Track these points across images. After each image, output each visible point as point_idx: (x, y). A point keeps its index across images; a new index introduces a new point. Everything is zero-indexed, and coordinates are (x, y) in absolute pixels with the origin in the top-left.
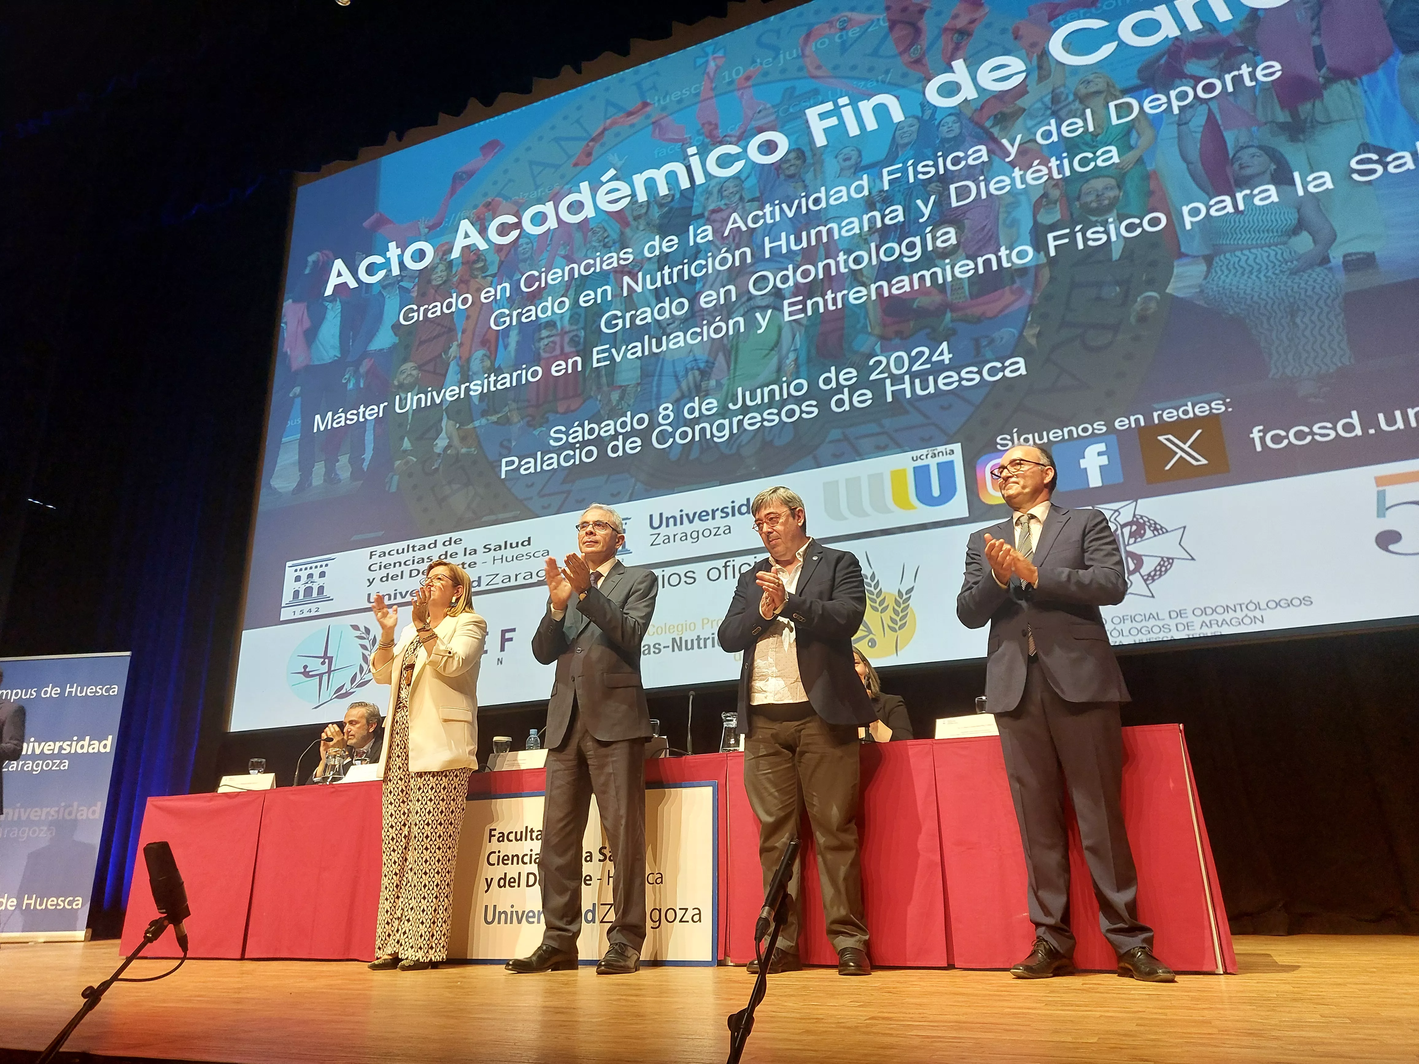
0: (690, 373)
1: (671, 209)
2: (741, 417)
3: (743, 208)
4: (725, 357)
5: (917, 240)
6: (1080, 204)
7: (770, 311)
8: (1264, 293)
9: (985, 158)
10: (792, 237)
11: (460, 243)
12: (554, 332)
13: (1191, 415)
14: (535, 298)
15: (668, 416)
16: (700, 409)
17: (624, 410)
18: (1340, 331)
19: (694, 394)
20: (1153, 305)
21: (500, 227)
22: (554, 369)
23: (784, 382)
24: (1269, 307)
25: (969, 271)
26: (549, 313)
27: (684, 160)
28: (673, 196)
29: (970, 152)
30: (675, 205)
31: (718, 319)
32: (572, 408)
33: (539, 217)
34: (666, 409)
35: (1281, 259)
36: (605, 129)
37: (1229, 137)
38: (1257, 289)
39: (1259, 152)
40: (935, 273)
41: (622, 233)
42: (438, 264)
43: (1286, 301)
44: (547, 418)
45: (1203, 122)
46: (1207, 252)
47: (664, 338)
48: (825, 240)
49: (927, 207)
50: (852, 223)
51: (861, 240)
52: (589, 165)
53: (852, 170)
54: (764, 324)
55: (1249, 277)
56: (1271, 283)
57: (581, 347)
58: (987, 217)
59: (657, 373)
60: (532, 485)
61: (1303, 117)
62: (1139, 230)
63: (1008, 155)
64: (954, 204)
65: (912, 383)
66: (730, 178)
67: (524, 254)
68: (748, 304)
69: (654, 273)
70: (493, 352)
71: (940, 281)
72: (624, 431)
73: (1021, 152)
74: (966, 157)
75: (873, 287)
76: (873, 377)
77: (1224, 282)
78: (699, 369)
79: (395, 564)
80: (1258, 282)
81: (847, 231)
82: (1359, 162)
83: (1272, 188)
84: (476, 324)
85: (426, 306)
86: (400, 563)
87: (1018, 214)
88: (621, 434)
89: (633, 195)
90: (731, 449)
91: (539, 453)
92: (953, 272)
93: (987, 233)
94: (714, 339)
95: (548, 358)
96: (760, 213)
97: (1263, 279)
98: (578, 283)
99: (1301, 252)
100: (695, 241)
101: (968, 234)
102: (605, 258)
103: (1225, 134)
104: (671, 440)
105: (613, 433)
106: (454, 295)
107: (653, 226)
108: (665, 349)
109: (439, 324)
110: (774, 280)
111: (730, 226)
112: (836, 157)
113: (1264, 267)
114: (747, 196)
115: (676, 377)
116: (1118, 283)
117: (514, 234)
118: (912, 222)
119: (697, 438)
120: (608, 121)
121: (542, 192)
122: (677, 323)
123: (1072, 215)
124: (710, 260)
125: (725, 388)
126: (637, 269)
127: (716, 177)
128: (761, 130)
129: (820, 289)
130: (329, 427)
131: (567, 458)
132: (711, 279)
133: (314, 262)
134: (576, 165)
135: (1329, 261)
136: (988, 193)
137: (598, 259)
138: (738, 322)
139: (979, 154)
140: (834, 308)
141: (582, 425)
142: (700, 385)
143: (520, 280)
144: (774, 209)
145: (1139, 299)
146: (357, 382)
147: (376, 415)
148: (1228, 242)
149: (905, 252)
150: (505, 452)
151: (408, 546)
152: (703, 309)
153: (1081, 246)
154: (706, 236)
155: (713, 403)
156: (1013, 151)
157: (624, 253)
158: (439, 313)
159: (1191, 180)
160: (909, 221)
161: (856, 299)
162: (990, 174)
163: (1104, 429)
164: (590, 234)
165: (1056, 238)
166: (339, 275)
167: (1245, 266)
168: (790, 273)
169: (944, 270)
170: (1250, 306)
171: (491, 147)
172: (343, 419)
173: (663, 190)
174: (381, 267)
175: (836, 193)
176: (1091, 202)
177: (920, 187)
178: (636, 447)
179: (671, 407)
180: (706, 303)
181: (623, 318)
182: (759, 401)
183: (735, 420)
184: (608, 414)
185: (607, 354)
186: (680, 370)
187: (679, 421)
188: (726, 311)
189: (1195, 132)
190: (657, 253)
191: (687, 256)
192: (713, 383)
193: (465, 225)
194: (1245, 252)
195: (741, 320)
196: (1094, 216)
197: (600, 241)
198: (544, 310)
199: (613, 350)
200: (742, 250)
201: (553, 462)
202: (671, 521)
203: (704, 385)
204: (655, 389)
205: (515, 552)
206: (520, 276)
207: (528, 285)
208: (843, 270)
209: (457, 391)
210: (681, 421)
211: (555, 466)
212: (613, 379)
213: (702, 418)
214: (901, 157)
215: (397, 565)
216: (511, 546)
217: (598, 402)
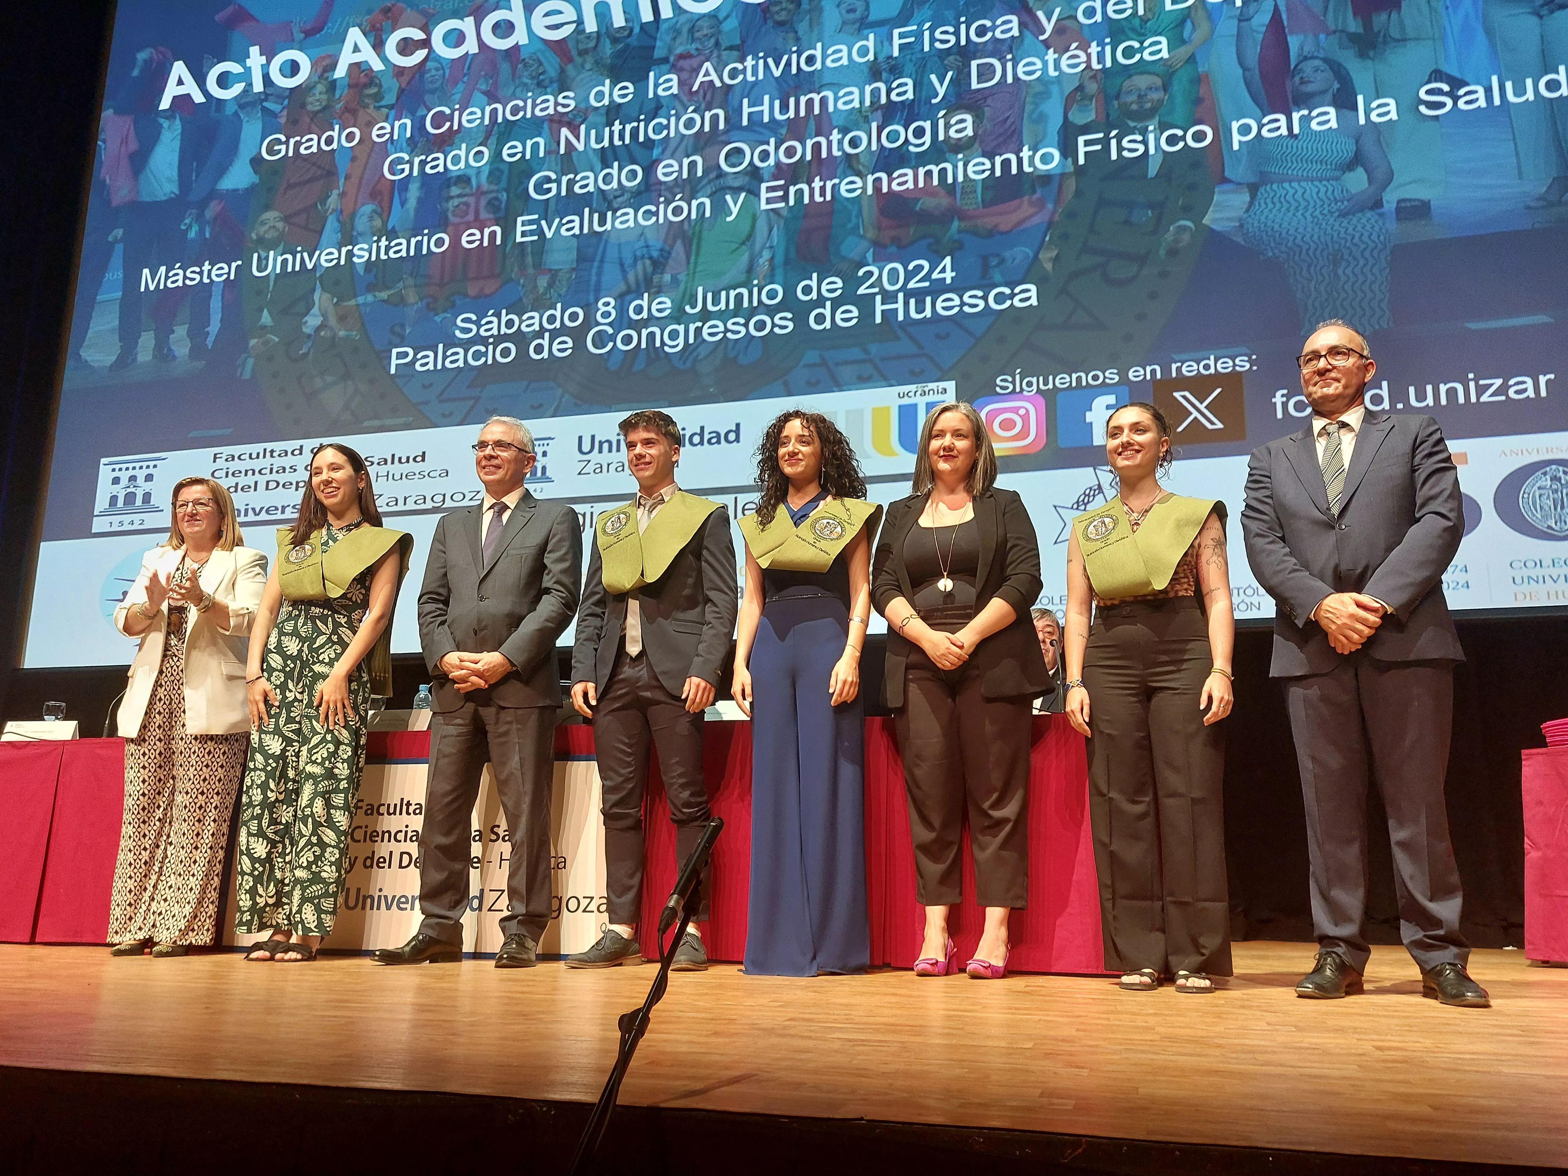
0: (639, 262)
1: (627, 46)
2: (699, 324)
3: (719, 56)
5: (927, 125)
7: (743, 195)
8: (1308, 235)
10: (777, 103)
11: (346, 58)
12: (468, 190)
13: (1212, 371)
14: (444, 142)
16: (649, 309)
17: (553, 300)
18: (1383, 287)
19: (643, 289)
20: (1186, 237)
21: (402, 43)
22: (464, 239)
24: (1311, 253)
25: (984, 171)
26: (462, 165)
28: (631, 30)
29: (999, 22)
30: (633, 41)
31: (679, 196)
32: (487, 291)
33: (455, 35)
34: (607, 304)
37: (1294, 42)
39: (1323, 66)
41: (562, 71)
42: (316, 83)
45: (1267, 21)
46: (1253, 180)
47: (609, 214)
48: (817, 111)
49: (942, 85)
50: (851, 93)
51: (860, 118)
53: (857, 26)
54: (735, 210)
55: (1294, 215)
57: (501, 214)
59: (598, 258)
60: (431, 385)
61: (1376, 29)
62: (1181, 145)
63: (1043, 32)
64: (975, 85)
65: (906, 304)
66: (704, 15)
67: (431, 82)
69: (601, 127)
71: (950, 180)
72: (552, 327)
73: (1059, 30)
74: (994, 28)
75: (870, 178)
76: (861, 291)
78: (651, 258)
79: (247, 471)
81: (845, 103)
82: (1428, 92)
83: (1332, 110)
84: (365, 168)
86: (254, 471)
87: (1047, 107)
88: (547, 330)
89: (580, 22)
90: (684, 363)
91: (441, 346)
92: (965, 170)
94: (671, 222)
95: (458, 224)
96: (740, 66)
97: (1309, 219)
98: (502, 129)
99: (1353, 192)
100: (655, 93)
101: (987, 125)
103: (1289, 39)
104: (611, 344)
105: (537, 329)
106: (337, 127)
107: (604, 66)
108: (609, 229)
109: (314, 164)
110: (750, 156)
111: (700, 78)
112: (838, 6)
113: (1312, 204)
114: (725, 43)
115: (622, 265)
116: (1151, 206)
117: (420, 55)
118: (923, 102)
119: (643, 345)
121: (459, 4)
122: (627, 196)
123: (1108, 115)
124: (673, 119)
125: (682, 286)
126: (580, 120)
127: (686, 12)
129: (806, 173)
131: (477, 355)
132: (672, 145)
135: (1382, 206)
137: (529, 102)
140: (822, 199)
141: (498, 315)
142: (652, 278)
143: (424, 118)
144: (757, 64)
149: (911, 139)
150: (396, 340)
151: (265, 449)
152: (661, 183)
153: (1114, 156)
154: (670, 88)
155: (666, 302)
156: (1049, 28)
157: (564, 98)
159: (1245, 91)
160: (920, 101)
161: (849, 191)
163: (1117, 378)
164: (520, 66)
165: (1087, 143)
166: (180, 82)
167: (1292, 202)
168: (771, 148)
169: (955, 167)
170: (1290, 248)
172: (180, 277)
173: (619, 21)
174: (239, 78)
175: (834, 52)
176: (1131, 103)
177: (936, 59)
178: (566, 349)
179: (613, 302)
180: (665, 175)
181: (558, 182)
183: (692, 327)
184: (532, 305)
185: (535, 227)
186: (628, 257)
187: (622, 321)
188: (689, 187)
189: (1258, 32)
190: (606, 102)
191: (644, 110)
193: (355, 35)
194: (1293, 184)
195: (707, 202)
196: (1133, 120)
197: (533, 78)
198: (456, 160)
199: (543, 223)
200: (714, 111)
201: (458, 358)
202: (606, 446)
203: (656, 279)
204: (594, 278)
205: (405, 468)
206: (425, 112)
207: (436, 125)
208: (836, 153)
209: (336, 255)
210: (625, 320)
211: (461, 364)
212: (541, 259)
213: (651, 320)
214: (917, 16)
215: (250, 473)
216: (400, 461)
217: (520, 288)
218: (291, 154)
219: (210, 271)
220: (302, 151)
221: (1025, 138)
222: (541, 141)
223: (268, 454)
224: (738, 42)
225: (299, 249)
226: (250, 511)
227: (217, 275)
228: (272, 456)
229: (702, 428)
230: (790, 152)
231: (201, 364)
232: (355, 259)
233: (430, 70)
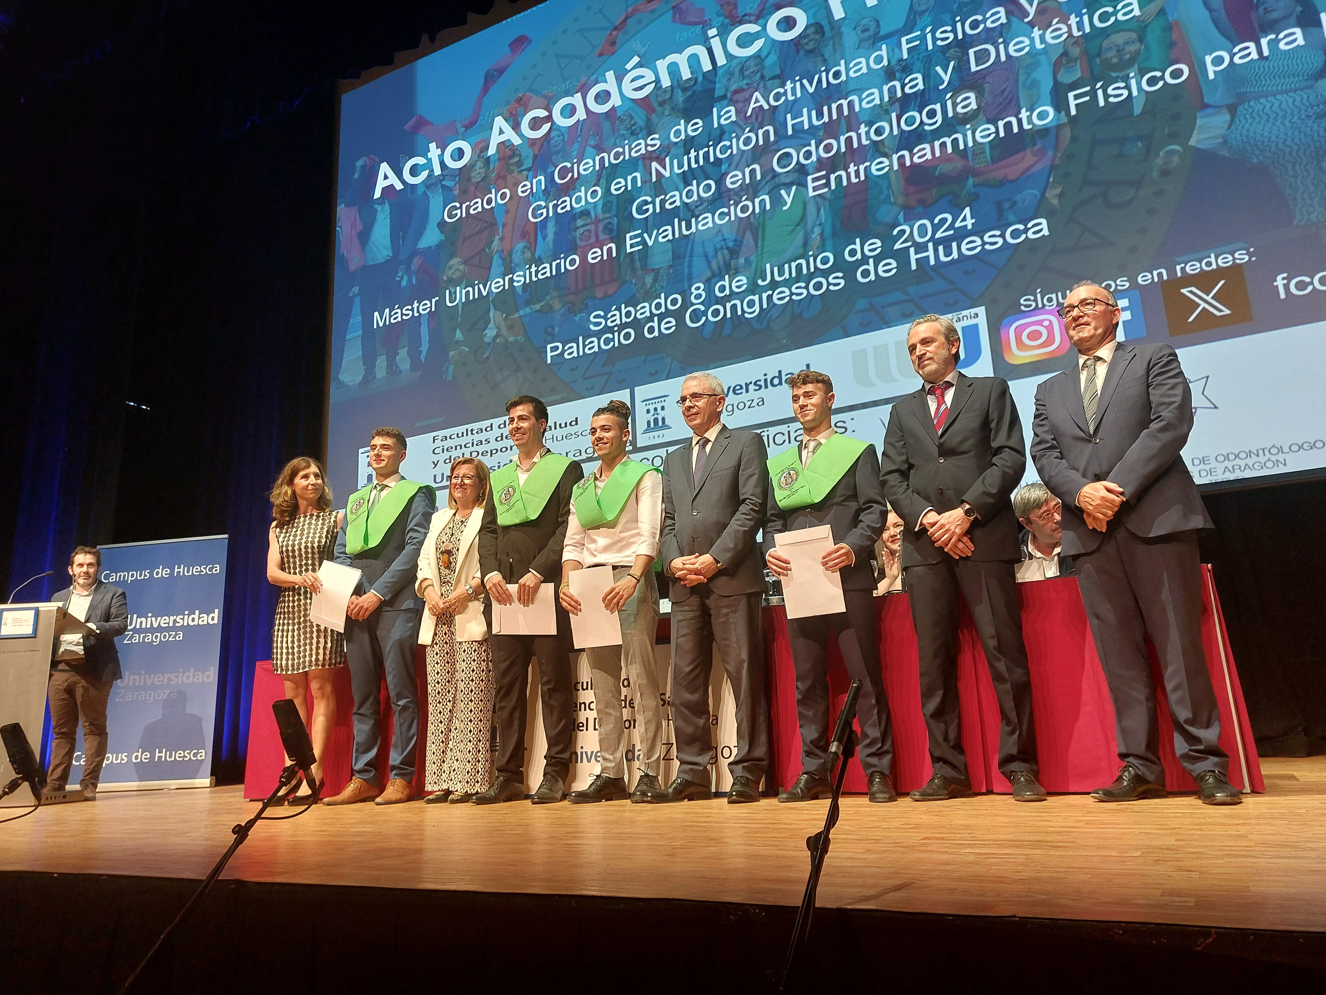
0: (719, 253)
1: (695, 92)
2: (770, 292)
3: (765, 86)
4: (753, 235)
5: (938, 107)
6: (1101, 60)
7: (794, 188)
8: (1289, 139)
9: (1004, 20)
10: (814, 113)
11: (495, 140)
12: (589, 221)
13: (1214, 266)
14: (569, 189)
15: (700, 295)
16: (730, 287)
17: (658, 292)
19: (724, 272)
20: (1175, 159)
21: (533, 122)
22: (590, 256)
23: (811, 256)
26: (583, 203)
27: (705, 42)
28: (696, 79)
29: (988, 15)
30: (698, 87)
31: (744, 198)
32: (610, 292)
33: (569, 109)
34: (698, 288)
35: (1307, 104)
36: (627, 18)
38: (1282, 136)
40: (956, 140)
41: (648, 120)
42: (476, 161)
43: (1312, 146)
44: (587, 304)
46: (1230, 101)
47: (693, 220)
48: (846, 113)
49: (946, 73)
50: (872, 94)
51: (881, 112)
52: (613, 54)
53: (871, 41)
54: (789, 201)
55: (1273, 124)
56: (1296, 129)
57: (614, 234)
58: (1007, 79)
59: (688, 255)
60: (577, 368)
62: (1161, 83)
63: (1027, 14)
65: (936, 250)
66: (750, 57)
67: (556, 146)
68: (773, 182)
69: (681, 157)
70: (533, 244)
72: (659, 312)
73: (1041, 10)
74: (985, 20)
75: (895, 157)
76: (897, 246)
77: (1248, 130)
78: (728, 248)
79: (456, 447)
80: (1282, 129)
81: (868, 103)
84: (516, 216)
85: (468, 203)
86: (461, 446)
87: (1037, 74)
88: (656, 315)
89: (657, 81)
90: (761, 324)
91: (581, 338)
93: (1007, 97)
94: (741, 218)
96: (782, 90)
97: (1288, 125)
98: (609, 171)
100: (719, 123)
101: (988, 97)
102: (633, 146)
104: (704, 318)
105: (649, 315)
106: (493, 191)
107: (678, 110)
108: (694, 231)
109: (480, 220)
110: (797, 156)
111: (752, 106)
112: (854, 29)
113: (1289, 112)
114: (768, 75)
115: (706, 257)
117: (546, 127)
118: (932, 91)
119: (729, 315)
120: (630, 10)
121: (569, 85)
122: (705, 204)
123: (1092, 72)
124: (734, 140)
125: (754, 266)
126: (665, 154)
127: (737, 57)
128: (778, 7)
129: (843, 163)
131: (607, 341)
132: (736, 160)
133: (362, 167)
134: (601, 55)
136: (1008, 55)
137: (627, 147)
138: (763, 200)
139: (997, 16)
140: (857, 180)
142: (730, 263)
143: (553, 172)
144: (795, 86)
145: (1161, 154)
146: (410, 280)
148: (1252, 90)
149: (926, 120)
150: (549, 338)
151: (467, 430)
152: (730, 190)
153: (1102, 103)
154: (730, 117)
155: (743, 280)
156: (1032, 11)
157: (652, 140)
158: (480, 209)
160: (929, 89)
161: (878, 170)
162: (1009, 36)
163: (1128, 284)
164: (617, 122)
165: (1076, 97)
166: (386, 177)
168: (813, 148)
170: (1275, 153)
171: (520, 43)
173: (686, 74)
174: (424, 167)
175: (855, 65)
177: (940, 54)
178: (671, 327)
179: (702, 286)
180: (733, 183)
181: (653, 203)
182: (787, 275)
183: (765, 296)
184: (643, 298)
185: (639, 239)
186: (710, 251)
187: (711, 299)
188: (752, 190)
190: (683, 137)
191: (712, 138)
192: (742, 261)
193: (499, 122)
194: (1269, 99)
195: (767, 198)
196: (1114, 72)
197: (627, 130)
198: (578, 200)
199: (645, 235)
200: (764, 129)
201: (594, 345)
203: (733, 263)
204: (686, 271)
205: (564, 432)
206: (553, 169)
207: (562, 176)
208: (865, 142)
209: (502, 283)
210: (713, 299)
211: (596, 349)
212: (646, 263)
213: (732, 295)
214: (919, 25)
215: (459, 447)
216: (560, 426)
217: (633, 286)
218: (464, 215)
219: (418, 307)
220: (472, 212)
221: (1022, 104)
222: (638, 175)
223: (470, 433)
224: (778, 72)
225: (476, 282)
227: (423, 310)
228: (472, 434)
229: (780, 372)
230: (828, 148)
232: (515, 284)
233: (554, 137)
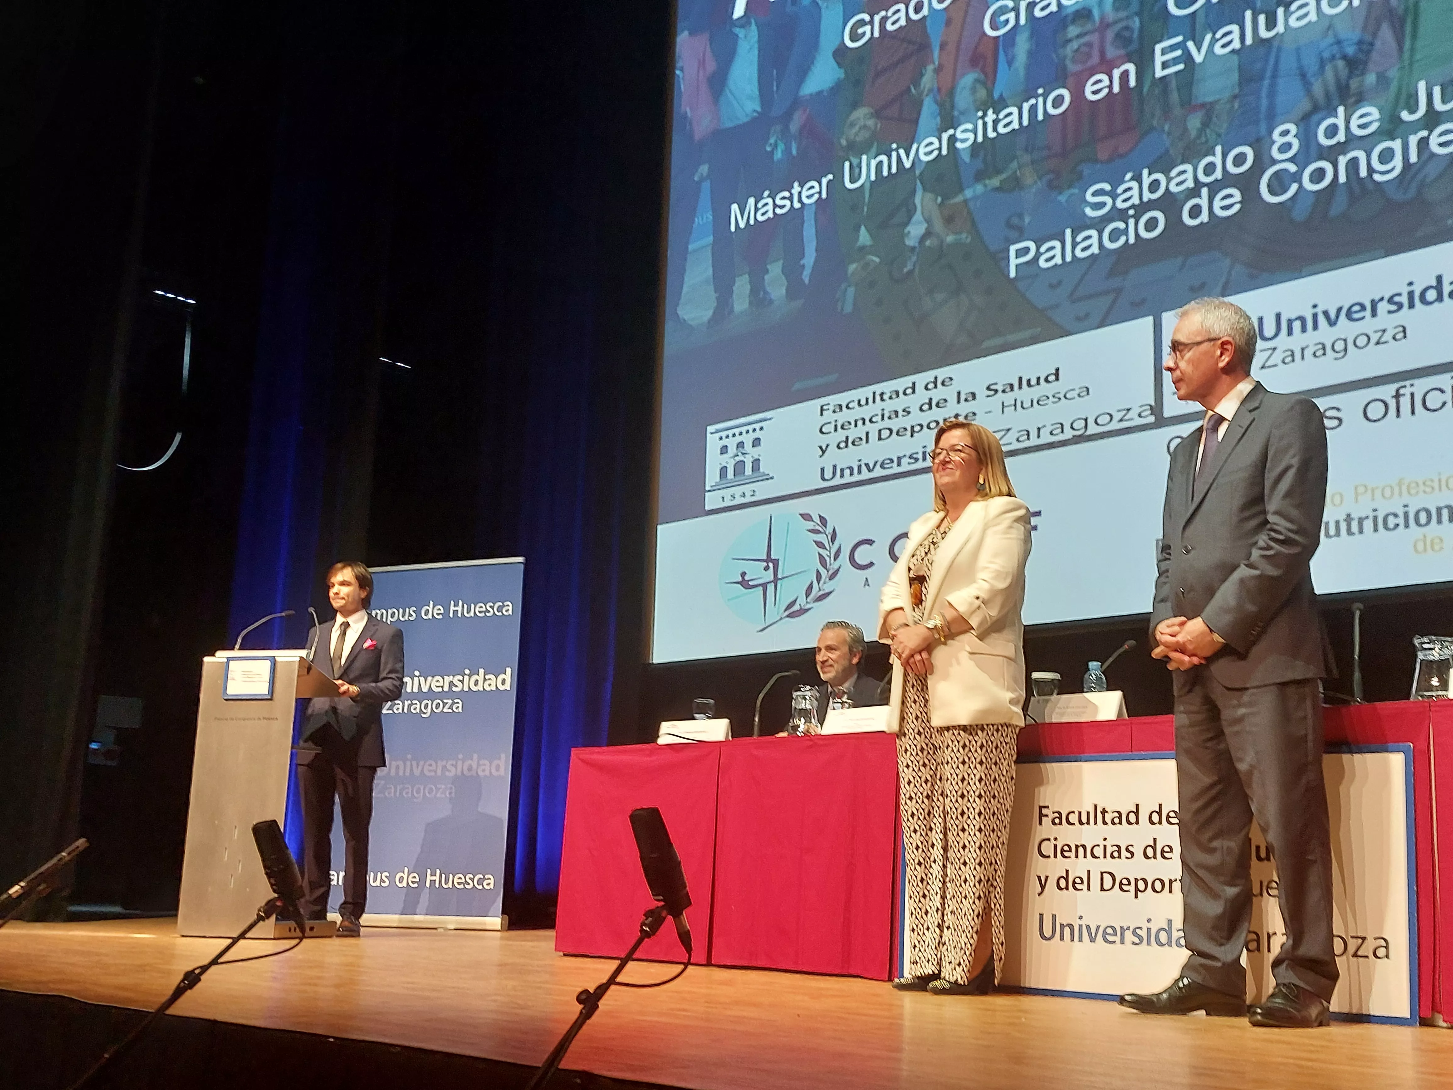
0: (1328, 66)
4: (1394, 29)
12: (1089, 27)
15: (1290, 146)
16: (1347, 127)
19: (1337, 103)
22: (1089, 88)
32: (1122, 150)
34: (1286, 133)
44: (1080, 172)
47: (1281, 10)
57: (1134, 46)
59: (1268, 75)
60: (1060, 283)
70: (990, 74)
72: (1211, 179)
78: (1344, 57)
79: (856, 421)
84: (962, 31)
86: (864, 420)
91: (1068, 232)
104: (1295, 186)
105: (1191, 185)
108: (1281, 30)
115: (1303, 75)
125: (1394, 86)
130: (752, 222)
131: (1114, 236)
142: (1348, 85)
147: (816, 196)
150: (1013, 234)
151: (874, 393)
155: (1372, 113)
172: (770, 207)
178: (1234, 204)
179: (1293, 128)
183: (1413, 140)
184: (1183, 156)
185: (1179, 53)
186: (1311, 63)
187: (1309, 152)
192: (1371, 79)
199: (1190, 44)
201: (1092, 243)
202: (1297, 325)
203: (1354, 84)
204: (1264, 102)
205: (1036, 392)
210: (1313, 151)
212: (1190, 94)
213: (1352, 141)
215: (860, 423)
216: (1029, 384)
217: (1165, 136)
218: (876, 34)
219: (799, 194)
220: (890, 27)
223: (878, 398)
225: (894, 146)
226: (864, 468)
227: (808, 197)
228: (882, 400)
229: (1439, 279)
231: (799, 303)
232: (959, 145)
